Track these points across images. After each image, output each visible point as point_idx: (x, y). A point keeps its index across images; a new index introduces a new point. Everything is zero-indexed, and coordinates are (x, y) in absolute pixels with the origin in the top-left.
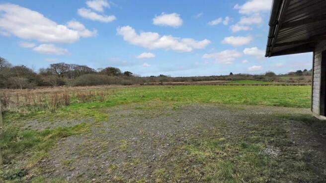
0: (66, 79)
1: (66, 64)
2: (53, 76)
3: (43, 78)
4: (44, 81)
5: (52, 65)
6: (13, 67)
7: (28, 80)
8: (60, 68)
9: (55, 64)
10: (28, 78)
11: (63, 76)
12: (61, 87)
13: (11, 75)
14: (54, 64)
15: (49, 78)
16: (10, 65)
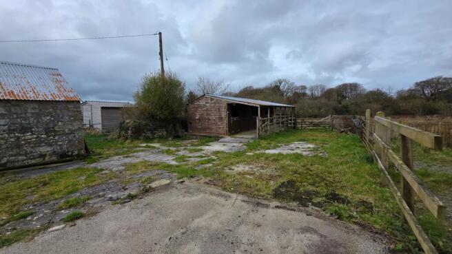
0: (440, 104)
1: (445, 79)
2: (417, 99)
3: (401, 105)
4: (402, 108)
5: (417, 84)
6: (368, 93)
7: (381, 106)
8: (432, 87)
9: (424, 82)
10: (382, 104)
11: (434, 100)
12: (428, 116)
13: (365, 102)
14: (421, 82)
15: (411, 104)
16: (365, 90)
